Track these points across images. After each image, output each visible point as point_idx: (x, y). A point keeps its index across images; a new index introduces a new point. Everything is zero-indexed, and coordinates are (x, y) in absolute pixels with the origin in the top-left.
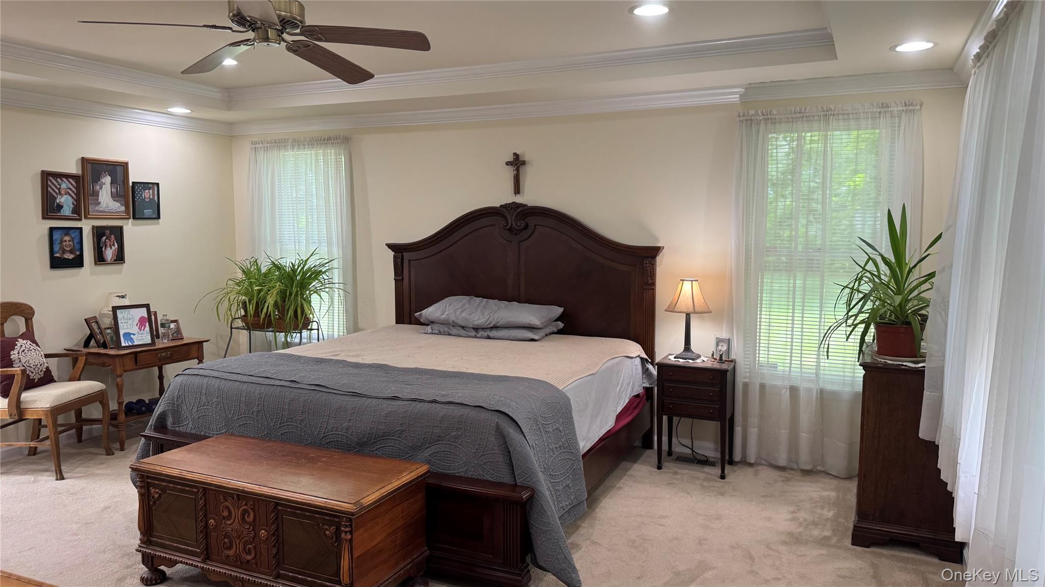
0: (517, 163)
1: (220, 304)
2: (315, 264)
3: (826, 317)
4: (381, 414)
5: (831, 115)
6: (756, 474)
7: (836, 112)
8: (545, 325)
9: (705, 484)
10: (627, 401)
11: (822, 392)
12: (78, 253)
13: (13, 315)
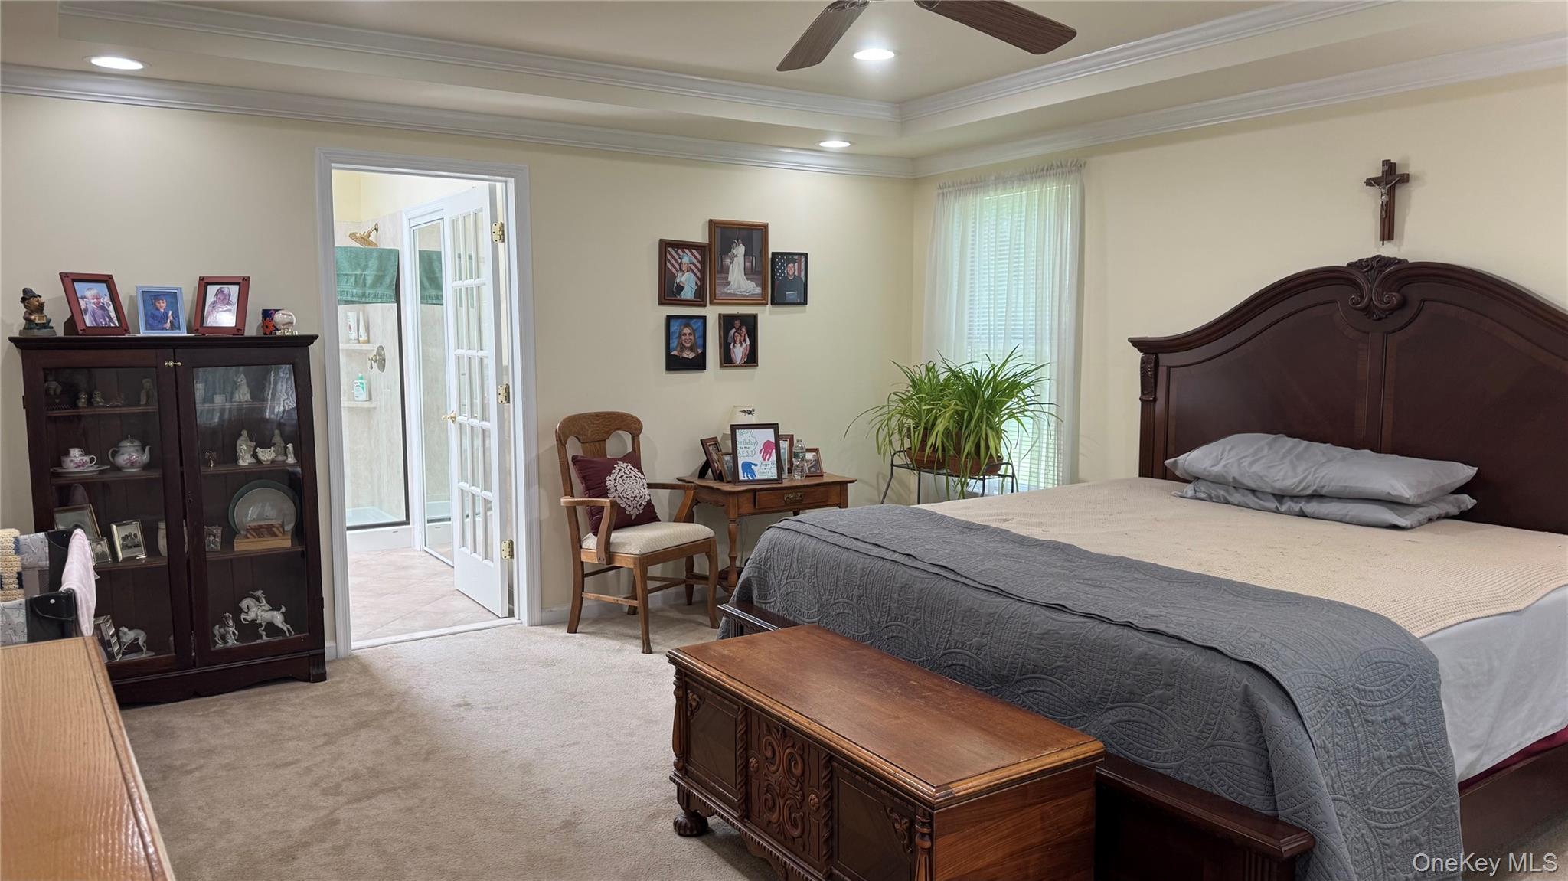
0: (1390, 179)
1: (881, 430)
2: (1014, 372)
4: (1033, 631)
12: (700, 351)
13: (618, 429)
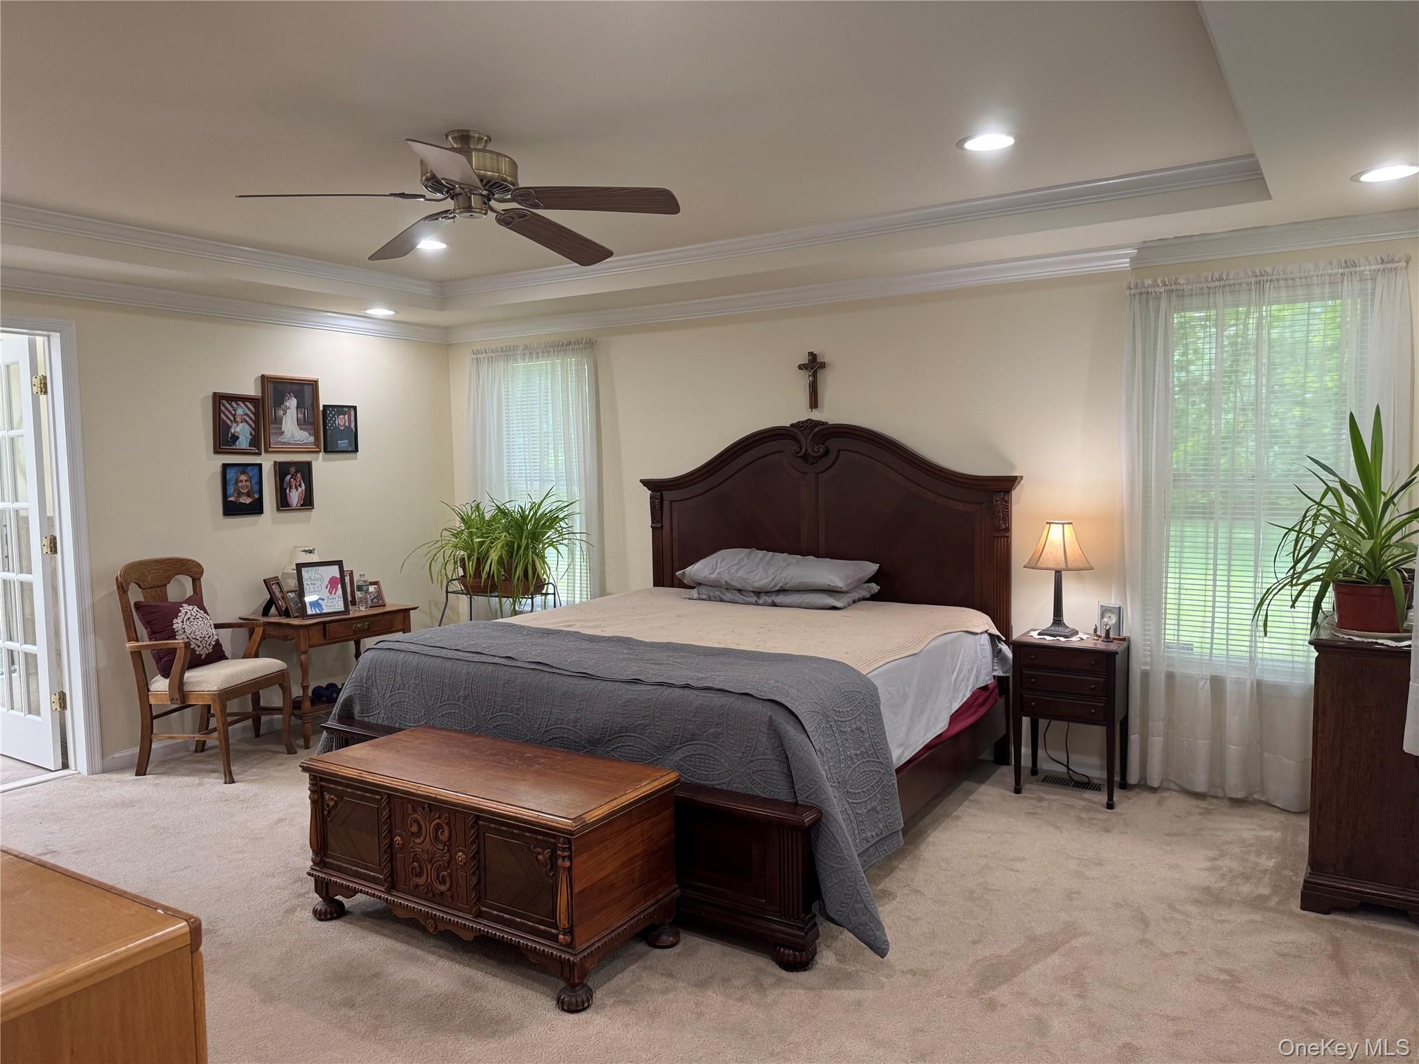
0: (814, 366)
1: (433, 562)
2: (550, 508)
3: (1265, 575)
4: (618, 701)
5: (1267, 281)
6: (1160, 803)
7: (1274, 277)
8: (851, 586)
9: (1084, 815)
10: (968, 695)
11: (1259, 684)
12: (256, 496)
13: (178, 574)
